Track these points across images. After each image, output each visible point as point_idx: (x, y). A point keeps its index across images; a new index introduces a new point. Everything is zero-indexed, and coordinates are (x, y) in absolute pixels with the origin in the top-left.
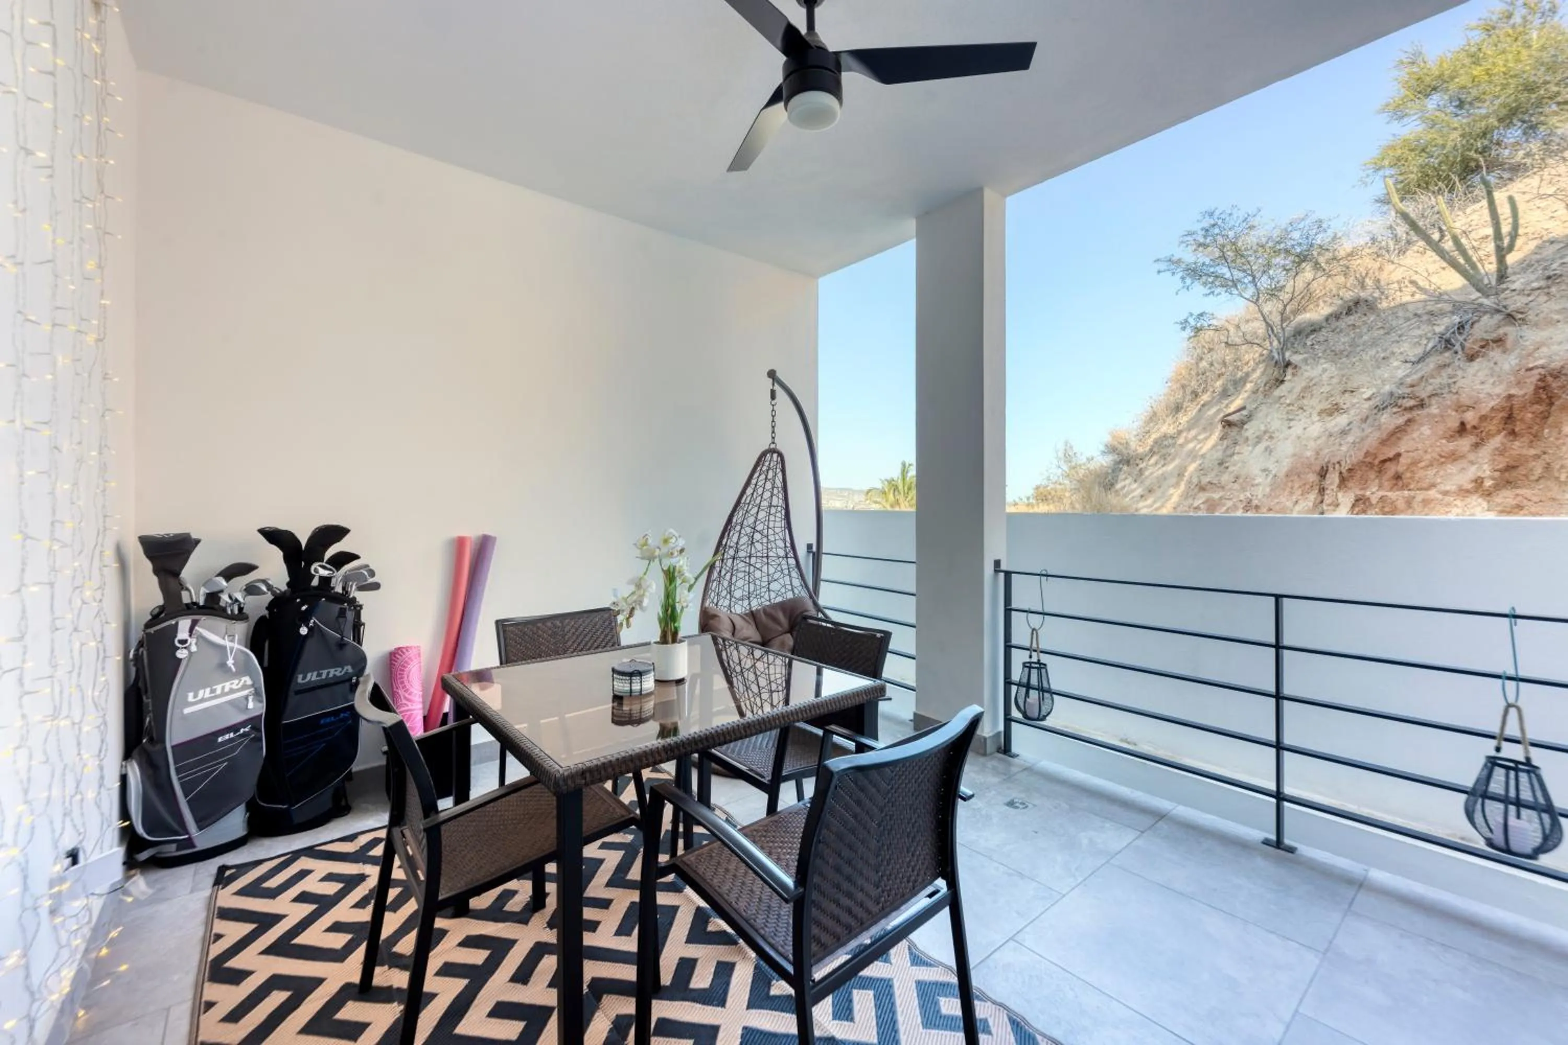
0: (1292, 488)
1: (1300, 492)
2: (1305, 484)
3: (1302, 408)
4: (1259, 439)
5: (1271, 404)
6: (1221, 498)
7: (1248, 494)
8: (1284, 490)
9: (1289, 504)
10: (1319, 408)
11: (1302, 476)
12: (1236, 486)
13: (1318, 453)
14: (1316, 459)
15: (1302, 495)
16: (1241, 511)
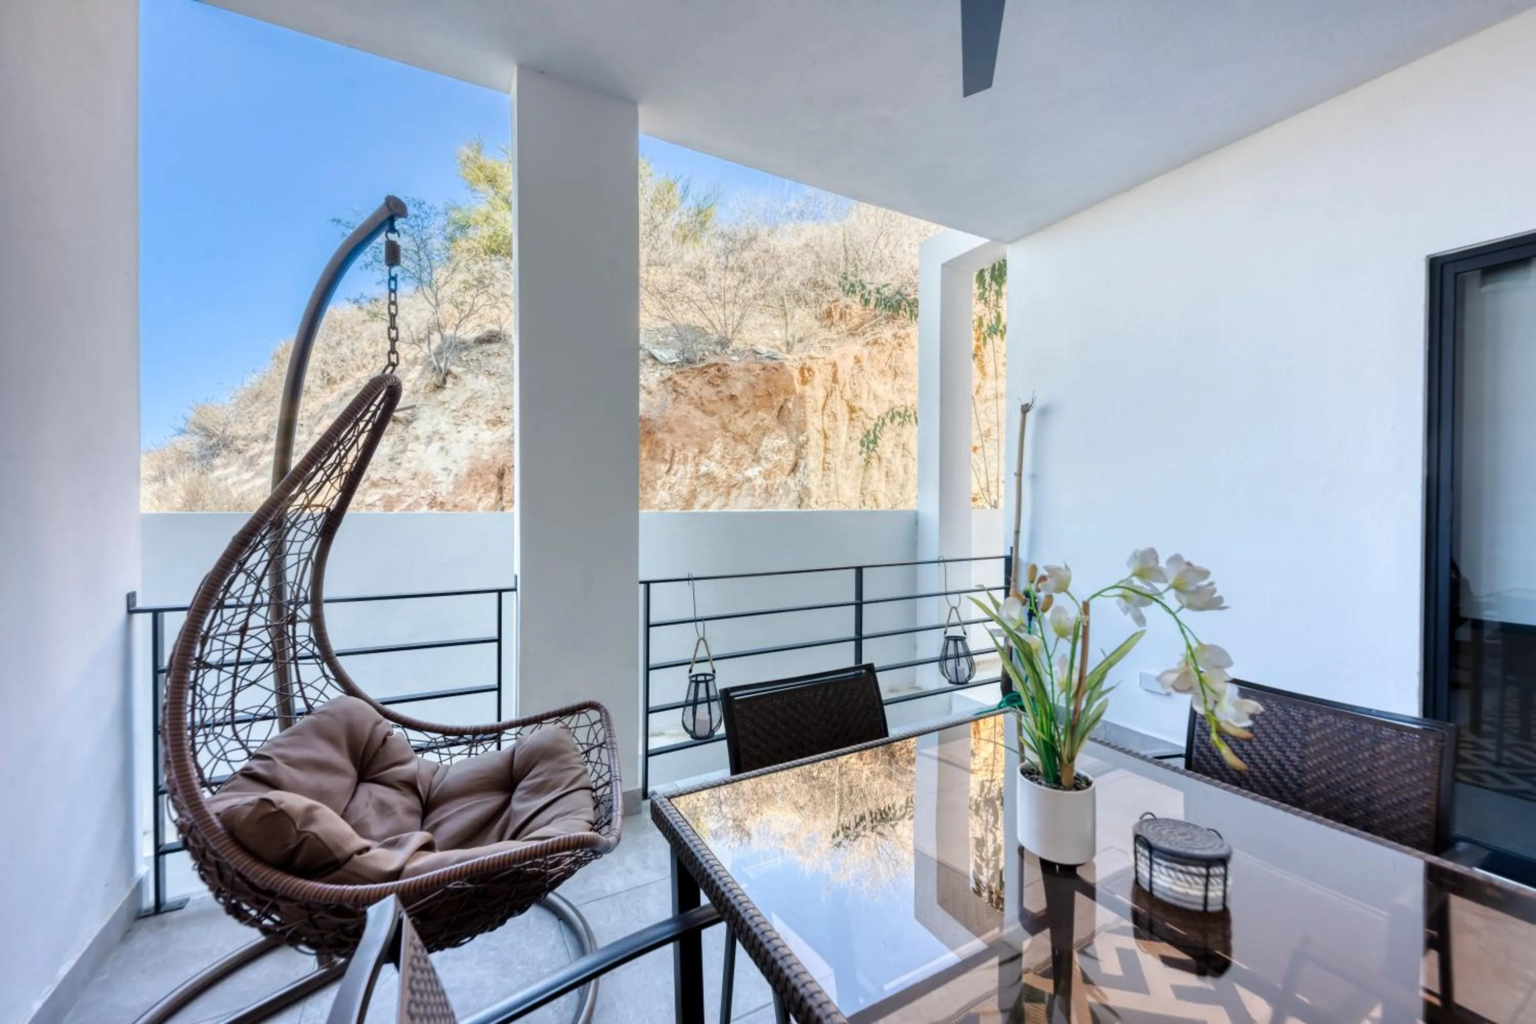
0: (475, 487)
1: (482, 491)
2: (487, 484)
3: (467, 416)
4: (430, 441)
5: (433, 407)
6: (399, 495)
7: (430, 491)
8: (467, 488)
9: (473, 501)
10: (485, 418)
11: (484, 476)
12: (415, 483)
13: (494, 458)
14: (494, 462)
15: (485, 493)
16: (426, 507)
